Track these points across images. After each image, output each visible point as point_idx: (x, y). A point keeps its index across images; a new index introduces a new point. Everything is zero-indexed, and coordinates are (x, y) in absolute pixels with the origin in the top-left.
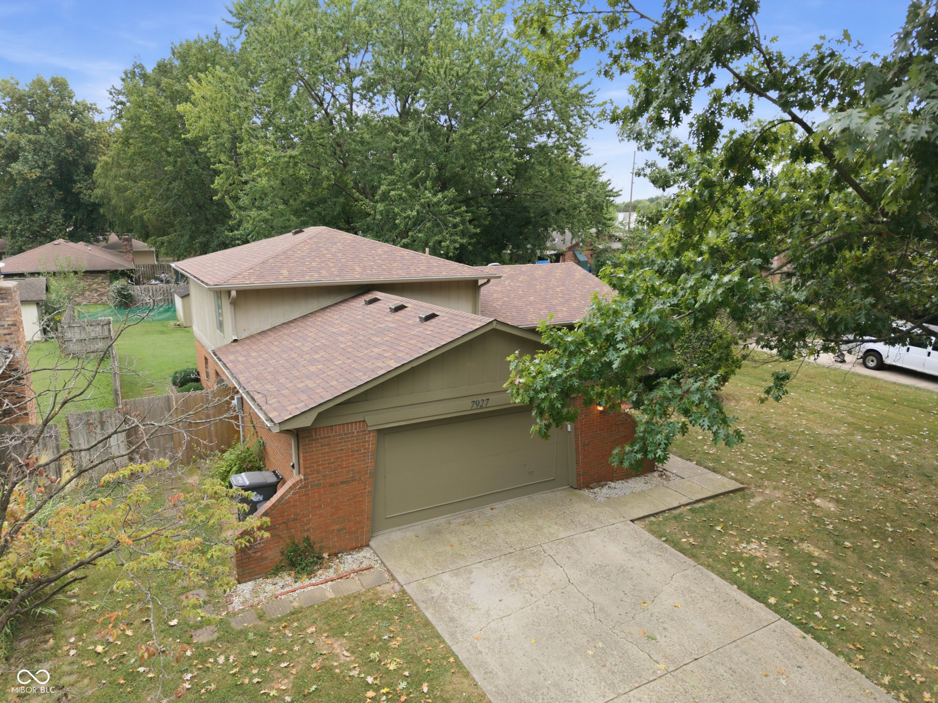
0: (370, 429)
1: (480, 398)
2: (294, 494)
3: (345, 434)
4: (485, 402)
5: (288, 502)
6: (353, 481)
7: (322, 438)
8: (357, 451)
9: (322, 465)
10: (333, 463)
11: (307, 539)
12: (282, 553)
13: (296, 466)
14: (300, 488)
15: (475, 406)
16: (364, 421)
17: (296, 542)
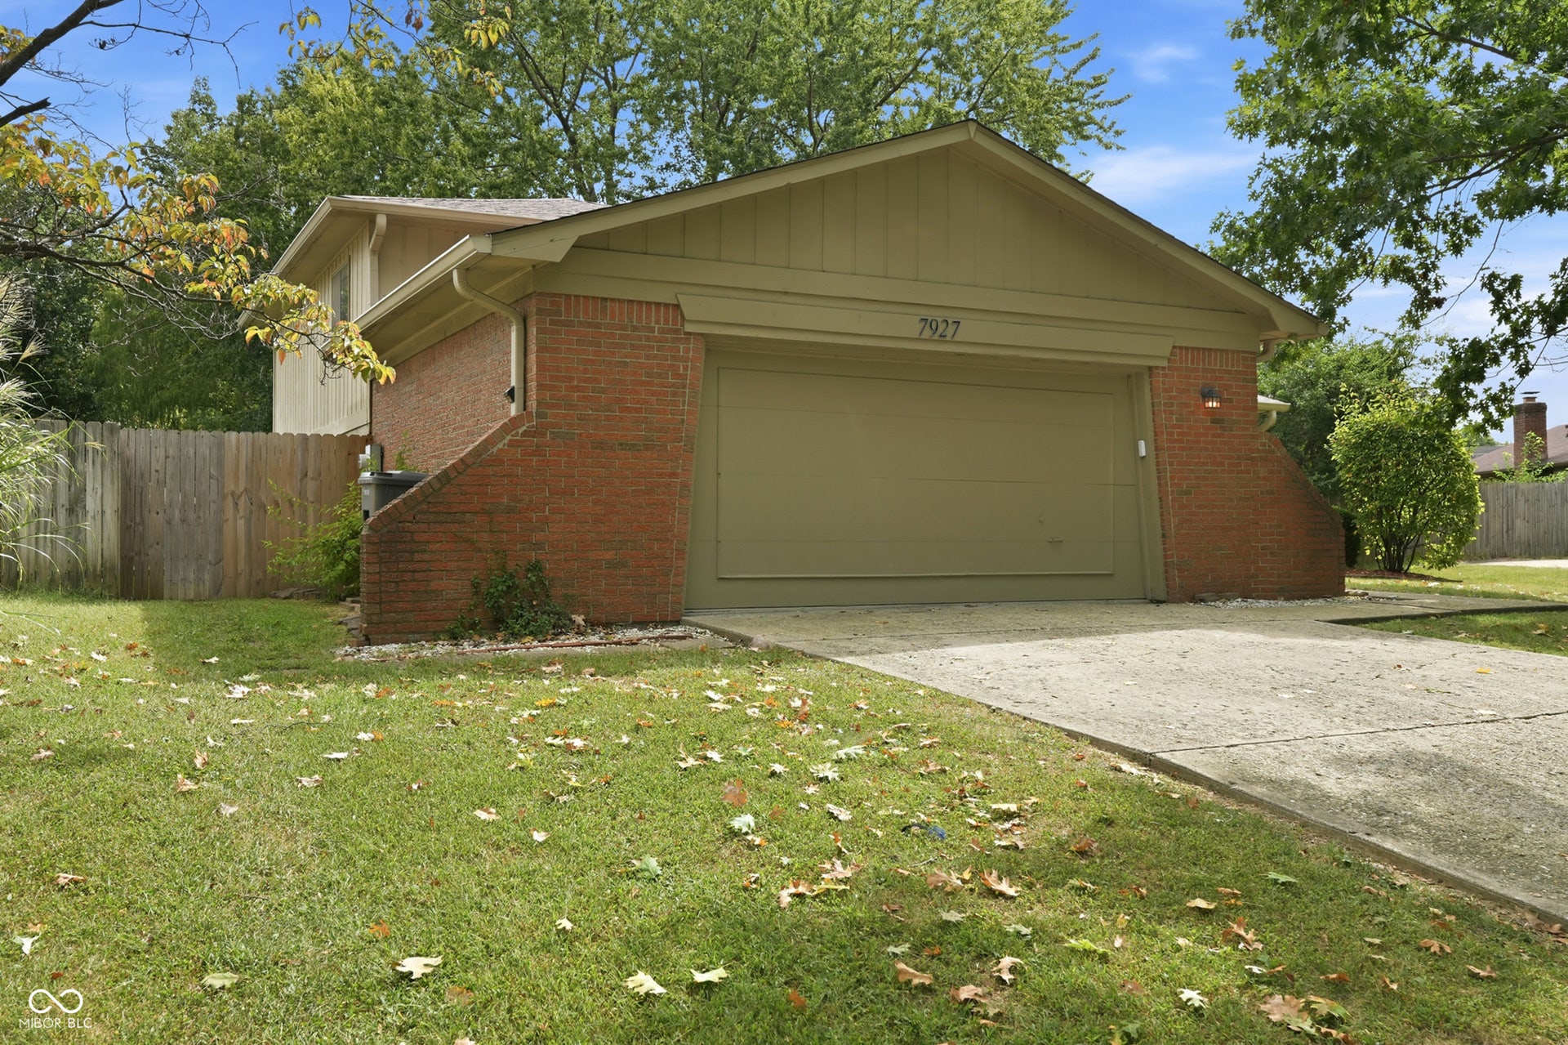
0: (689, 328)
1: (939, 315)
2: (512, 444)
3: (635, 328)
4: (951, 329)
5: (497, 461)
6: (647, 447)
7: (581, 324)
8: (659, 376)
9: (577, 389)
10: (603, 391)
11: (536, 567)
12: (476, 586)
13: (518, 394)
14: (525, 434)
15: (927, 333)
16: (677, 307)
17: (511, 566)
